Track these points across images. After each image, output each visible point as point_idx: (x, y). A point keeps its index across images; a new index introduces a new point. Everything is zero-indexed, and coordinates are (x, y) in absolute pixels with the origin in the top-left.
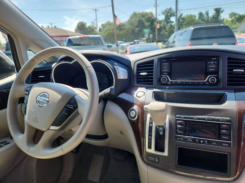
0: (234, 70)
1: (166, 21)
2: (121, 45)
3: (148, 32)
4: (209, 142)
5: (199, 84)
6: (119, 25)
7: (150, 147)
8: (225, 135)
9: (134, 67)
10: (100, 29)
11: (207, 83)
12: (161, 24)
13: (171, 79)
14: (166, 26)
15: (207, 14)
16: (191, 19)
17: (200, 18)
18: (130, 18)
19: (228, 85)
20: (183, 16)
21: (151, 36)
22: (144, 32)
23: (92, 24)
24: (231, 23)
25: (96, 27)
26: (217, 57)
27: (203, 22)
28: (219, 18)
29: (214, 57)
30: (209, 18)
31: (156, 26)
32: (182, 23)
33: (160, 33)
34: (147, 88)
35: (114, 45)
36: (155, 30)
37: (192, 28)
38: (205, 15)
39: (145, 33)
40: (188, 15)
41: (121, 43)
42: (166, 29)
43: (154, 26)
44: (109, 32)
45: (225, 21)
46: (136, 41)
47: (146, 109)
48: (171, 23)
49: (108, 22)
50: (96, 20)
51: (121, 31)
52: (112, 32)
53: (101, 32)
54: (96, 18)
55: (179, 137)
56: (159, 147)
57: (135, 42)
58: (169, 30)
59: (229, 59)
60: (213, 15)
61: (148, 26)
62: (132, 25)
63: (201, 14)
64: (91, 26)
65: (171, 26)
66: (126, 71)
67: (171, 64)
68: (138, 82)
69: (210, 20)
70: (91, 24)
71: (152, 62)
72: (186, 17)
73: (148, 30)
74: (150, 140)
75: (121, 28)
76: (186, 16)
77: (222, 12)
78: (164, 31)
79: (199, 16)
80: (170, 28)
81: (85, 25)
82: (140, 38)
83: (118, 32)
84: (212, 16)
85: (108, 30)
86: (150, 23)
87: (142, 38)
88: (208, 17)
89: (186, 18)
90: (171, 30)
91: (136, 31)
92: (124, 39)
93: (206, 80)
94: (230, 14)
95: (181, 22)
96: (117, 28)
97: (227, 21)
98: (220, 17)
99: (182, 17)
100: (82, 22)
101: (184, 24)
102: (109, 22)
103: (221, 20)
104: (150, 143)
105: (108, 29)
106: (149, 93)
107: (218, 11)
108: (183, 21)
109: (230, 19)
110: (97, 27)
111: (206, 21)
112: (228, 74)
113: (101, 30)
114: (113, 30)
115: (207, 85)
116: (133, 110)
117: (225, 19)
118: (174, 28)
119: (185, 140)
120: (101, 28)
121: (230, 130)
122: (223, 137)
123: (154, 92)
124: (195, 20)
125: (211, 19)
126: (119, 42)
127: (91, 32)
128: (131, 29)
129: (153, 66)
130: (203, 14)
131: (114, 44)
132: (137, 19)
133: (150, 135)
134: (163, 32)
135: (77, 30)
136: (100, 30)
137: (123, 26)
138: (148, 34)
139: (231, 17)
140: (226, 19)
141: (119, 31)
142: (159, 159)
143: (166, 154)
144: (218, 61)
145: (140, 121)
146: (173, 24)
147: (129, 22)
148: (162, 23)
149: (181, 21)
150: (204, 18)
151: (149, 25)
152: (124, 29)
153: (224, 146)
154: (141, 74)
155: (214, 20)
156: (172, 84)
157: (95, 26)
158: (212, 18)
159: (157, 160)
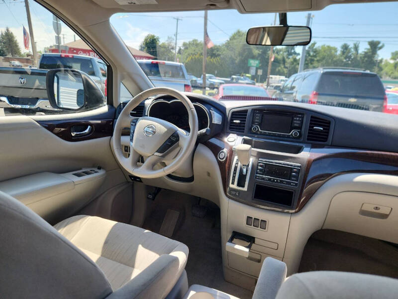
0: (314, 128)
1: (288, 51)
2: (210, 81)
3: (255, 65)
4: (281, 182)
5: (284, 136)
6: (211, 48)
7: (233, 183)
8: (294, 176)
9: (229, 114)
10: (180, 50)
11: (291, 136)
12: (278, 55)
13: (261, 129)
14: (287, 60)
15: (356, 48)
16: (329, 53)
17: (343, 53)
18: (230, 39)
19: (308, 139)
20: (316, 46)
21: (260, 72)
22: (249, 65)
23: (169, 41)
24: (393, 68)
25: (174, 46)
26: (303, 114)
27: (348, 61)
28: (374, 57)
29: (300, 114)
30: (359, 55)
31: (270, 57)
32: (313, 58)
33: (275, 69)
34: (238, 135)
35: (199, 79)
36: (268, 63)
37: (321, 71)
38: (352, 50)
39: (251, 66)
40: (324, 45)
41: (210, 78)
42: (286, 64)
43: (267, 57)
44: (193, 58)
45: (383, 63)
46: (234, 76)
47: (234, 149)
48: (294, 56)
49: (193, 41)
50: (176, 35)
51: (213, 58)
52: (198, 58)
53: (180, 56)
54: (177, 33)
55: (259, 176)
56: (241, 183)
57: (233, 79)
58: (290, 67)
59: (312, 117)
60: (366, 51)
61: (257, 55)
62: (232, 50)
63: (345, 48)
64: (167, 44)
65: (295, 60)
66: (221, 116)
67: (263, 116)
68: (230, 128)
69: (359, 59)
70: (167, 41)
71: (246, 111)
72: (320, 48)
73: (257, 62)
74: (234, 177)
75: (214, 52)
76: (322, 46)
77: (380, 48)
78: (283, 66)
79: (342, 50)
80: (292, 63)
81: (156, 41)
82: (242, 74)
83: (208, 59)
84: (363, 53)
85: (192, 54)
86: (261, 50)
87: (244, 74)
88: (357, 54)
89: (320, 50)
90: (293, 66)
91: (237, 62)
92: (216, 72)
93: (290, 134)
94: (393, 54)
95: (312, 56)
96: (208, 53)
97: (387, 64)
98: (376, 56)
99: (315, 48)
100: (153, 36)
101: (316, 59)
102: (195, 41)
103: (376, 61)
104: (233, 180)
105: (193, 52)
106: (240, 139)
107: (375, 46)
108: (315, 54)
109: (392, 62)
110: (176, 47)
111: (352, 59)
112: (309, 130)
113: (182, 52)
114: (201, 54)
115: (291, 138)
116: (223, 152)
117: (384, 61)
118: (298, 64)
119: (263, 179)
120: (182, 48)
121: (299, 173)
122: (293, 178)
123: (244, 139)
124: (335, 56)
125: (361, 58)
126: (207, 75)
127: (166, 54)
128: (230, 56)
129: (246, 115)
130: (350, 47)
131: (200, 77)
132: (240, 42)
133: (235, 173)
134: (280, 68)
135: (144, 48)
136: (180, 52)
137: (218, 51)
138: (255, 68)
139: (393, 58)
140: (386, 60)
141: (210, 57)
142: (239, 194)
143: (245, 189)
144: (303, 118)
145: (227, 162)
146: (298, 57)
147: (228, 45)
148: (281, 53)
149: (312, 54)
150: (350, 54)
151: (259, 54)
152: (219, 55)
153: (292, 185)
154: (234, 121)
155: (366, 59)
156: (261, 134)
157: (173, 44)
158: (363, 56)
159: (237, 194)
